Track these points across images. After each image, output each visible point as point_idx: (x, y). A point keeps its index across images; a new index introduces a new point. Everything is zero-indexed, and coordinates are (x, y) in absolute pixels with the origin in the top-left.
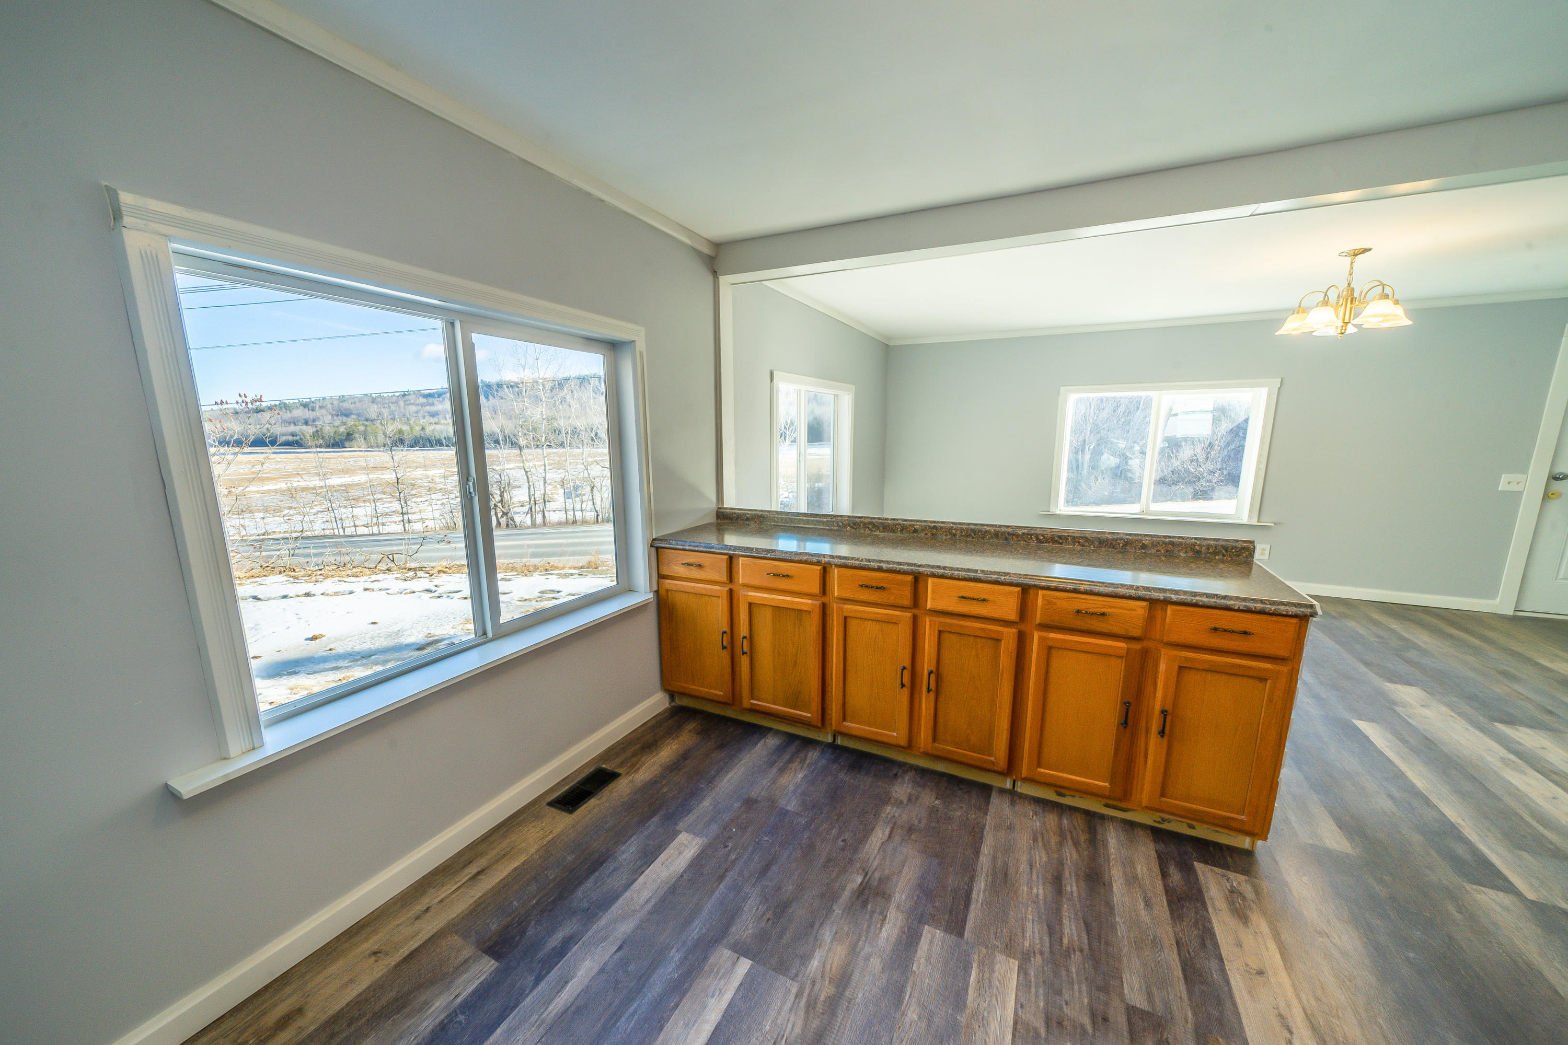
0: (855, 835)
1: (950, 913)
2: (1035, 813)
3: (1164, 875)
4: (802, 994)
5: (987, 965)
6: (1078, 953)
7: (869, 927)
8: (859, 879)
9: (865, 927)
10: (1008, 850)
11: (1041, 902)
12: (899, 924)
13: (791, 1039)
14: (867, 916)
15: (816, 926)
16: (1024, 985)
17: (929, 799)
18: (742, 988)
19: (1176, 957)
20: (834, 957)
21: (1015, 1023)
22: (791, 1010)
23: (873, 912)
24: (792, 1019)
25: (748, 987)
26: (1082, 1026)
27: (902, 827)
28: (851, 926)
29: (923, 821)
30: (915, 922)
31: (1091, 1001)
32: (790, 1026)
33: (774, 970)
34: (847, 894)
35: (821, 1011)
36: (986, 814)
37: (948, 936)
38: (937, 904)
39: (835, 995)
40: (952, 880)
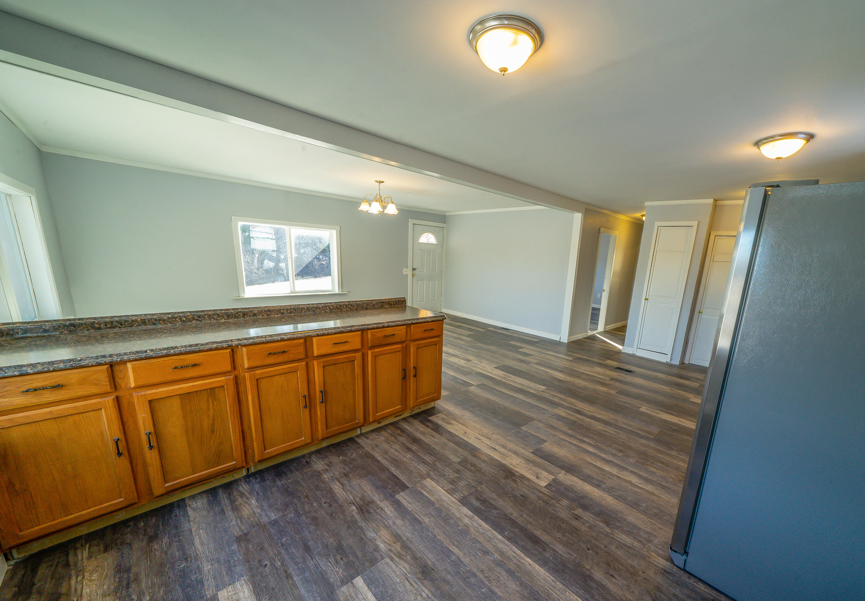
0: (327, 497)
1: (397, 485)
2: (378, 435)
3: (427, 426)
4: (392, 558)
5: (424, 487)
6: (436, 462)
7: (381, 516)
8: (354, 508)
9: (380, 518)
10: (386, 452)
11: (413, 458)
12: (388, 504)
13: (409, 570)
14: (375, 514)
15: (363, 537)
16: (437, 482)
17: (335, 459)
18: (370, 586)
19: (451, 443)
20: (384, 536)
21: (447, 492)
22: (397, 566)
23: (375, 511)
24: (401, 567)
25: (370, 583)
26: (457, 477)
27: (341, 477)
28: (375, 522)
29: (346, 468)
30: (392, 499)
31: (452, 470)
32: (404, 569)
33: (372, 566)
34: (357, 517)
35: (405, 553)
36: (363, 448)
37: (405, 492)
38: (390, 487)
39: (402, 544)
40: (383, 476)
